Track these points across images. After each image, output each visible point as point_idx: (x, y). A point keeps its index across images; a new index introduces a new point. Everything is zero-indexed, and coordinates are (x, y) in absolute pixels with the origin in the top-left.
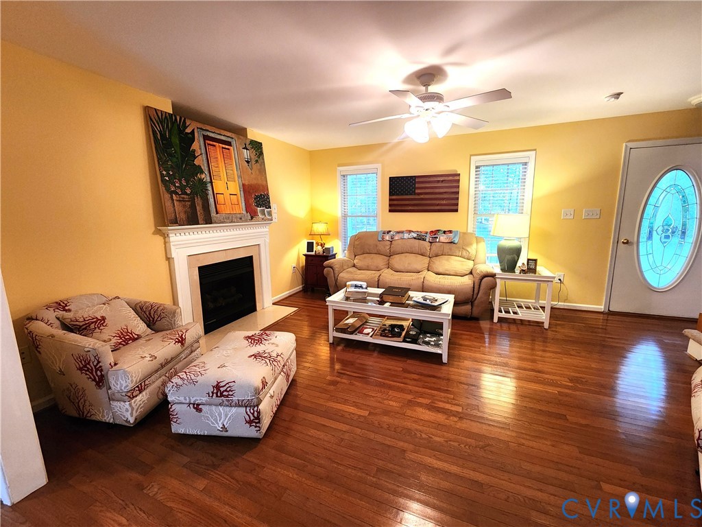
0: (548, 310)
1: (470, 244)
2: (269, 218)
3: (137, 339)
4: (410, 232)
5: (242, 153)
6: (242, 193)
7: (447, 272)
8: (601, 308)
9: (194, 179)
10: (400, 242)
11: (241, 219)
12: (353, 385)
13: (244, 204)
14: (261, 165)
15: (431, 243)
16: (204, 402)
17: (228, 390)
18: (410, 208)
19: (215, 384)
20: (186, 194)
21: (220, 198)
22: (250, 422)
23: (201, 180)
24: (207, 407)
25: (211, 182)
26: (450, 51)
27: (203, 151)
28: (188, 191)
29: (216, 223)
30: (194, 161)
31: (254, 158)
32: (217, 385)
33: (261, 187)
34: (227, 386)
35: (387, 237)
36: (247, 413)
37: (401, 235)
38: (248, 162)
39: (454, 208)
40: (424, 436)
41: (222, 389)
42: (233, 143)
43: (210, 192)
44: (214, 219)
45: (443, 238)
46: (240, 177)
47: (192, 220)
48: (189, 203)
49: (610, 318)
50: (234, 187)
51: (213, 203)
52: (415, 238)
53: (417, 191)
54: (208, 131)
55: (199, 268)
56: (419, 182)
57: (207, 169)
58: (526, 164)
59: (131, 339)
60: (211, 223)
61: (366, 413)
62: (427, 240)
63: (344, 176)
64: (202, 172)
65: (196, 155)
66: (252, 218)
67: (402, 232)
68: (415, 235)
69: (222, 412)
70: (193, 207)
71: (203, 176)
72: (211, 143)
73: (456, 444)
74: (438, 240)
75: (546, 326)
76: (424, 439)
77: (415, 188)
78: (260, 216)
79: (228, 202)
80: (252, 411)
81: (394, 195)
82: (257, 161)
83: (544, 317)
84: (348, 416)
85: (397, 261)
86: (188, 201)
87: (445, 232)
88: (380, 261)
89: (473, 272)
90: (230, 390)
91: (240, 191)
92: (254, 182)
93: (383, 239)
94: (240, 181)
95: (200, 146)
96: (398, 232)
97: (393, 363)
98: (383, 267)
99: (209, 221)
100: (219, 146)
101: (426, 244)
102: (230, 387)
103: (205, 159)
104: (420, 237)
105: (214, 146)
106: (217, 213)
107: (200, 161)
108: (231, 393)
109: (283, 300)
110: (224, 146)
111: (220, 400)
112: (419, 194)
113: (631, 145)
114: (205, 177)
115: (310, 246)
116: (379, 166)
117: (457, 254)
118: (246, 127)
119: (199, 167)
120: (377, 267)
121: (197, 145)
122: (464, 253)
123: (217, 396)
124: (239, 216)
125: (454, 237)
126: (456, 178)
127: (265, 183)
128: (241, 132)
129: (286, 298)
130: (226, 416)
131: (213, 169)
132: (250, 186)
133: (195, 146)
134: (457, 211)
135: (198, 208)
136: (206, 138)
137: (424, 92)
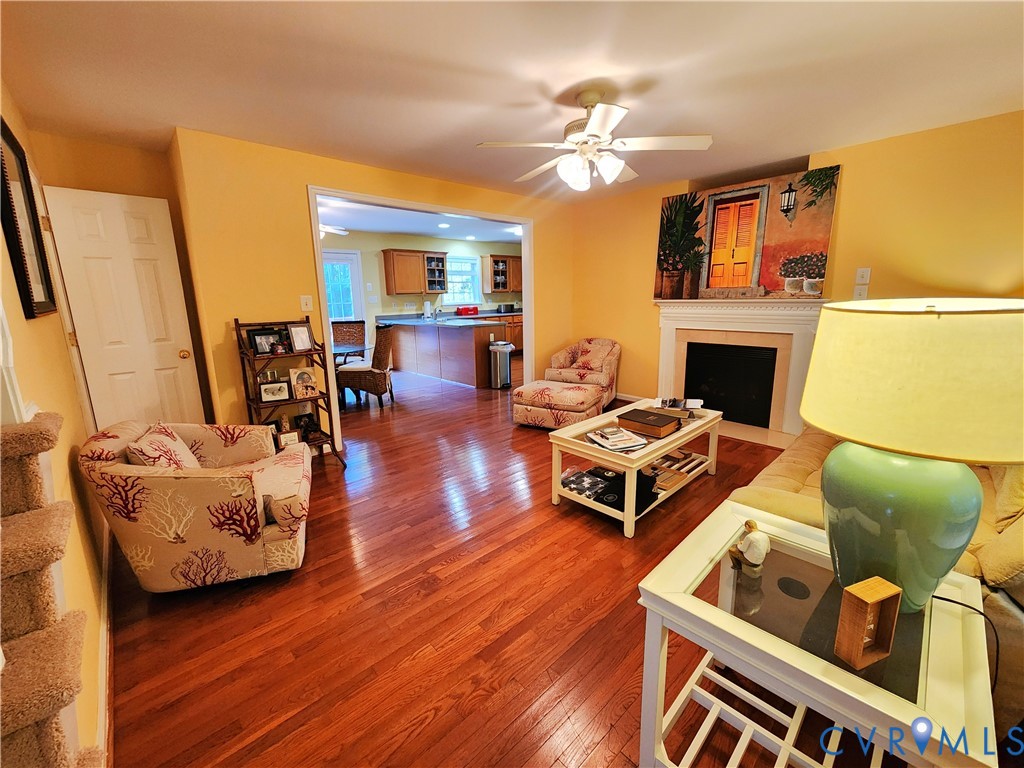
5: (781, 199)
6: (758, 260)
9: (690, 252)
11: (744, 294)
13: (756, 274)
20: (677, 269)
21: (717, 270)
23: (697, 253)
27: (710, 222)
28: (680, 266)
30: (694, 233)
31: (807, 199)
33: (806, 246)
38: (786, 211)
43: (706, 265)
44: (701, 294)
46: (762, 237)
47: (676, 294)
48: (678, 279)
50: (746, 254)
51: (707, 276)
55: (689, 343)
57: (708, 240)
60: (696, 298)
64: (701, 244)
65: (699, 227)
66: (767, 292)
70: (681, 282)
71: (701, 248)
79: (728, 273)
82: (812, 203)
86: (677, 276)
91: (756, 257)
94: (759, 243)
95: (707, 217)
99: (694, 294)
103: (709, 231)
106: (708, 286)
107: (703, 233)
110: (743, 203)
114: (703, 249)
119: (700, 239)
121: (704, 217)
124: (742, 290)
127: (820, 235)
133: (701, 218)
135: (685, 283)
137: (585, 116)
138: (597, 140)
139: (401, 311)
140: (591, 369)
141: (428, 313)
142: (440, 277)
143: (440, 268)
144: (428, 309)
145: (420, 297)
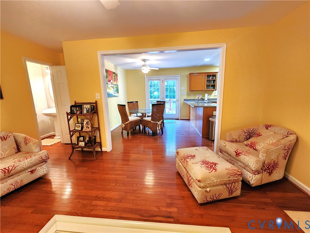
3: (254, 149)
59: (252, 147)
139: (195, 97)
140: (255, 150)
141: (206, 99)
142: (214, 83)
143: (214, 79)
144: (206, 97)
145: (203, 92)
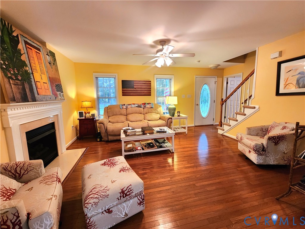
0: (187, 128)
1: (158, 108)
2: (63, 98)
4: (134, 104)
5: (47, 57)
6: (49, 82)
7: (152, 119)
8: (193, 125)
9: (22, 70)
10: (131, 109)
11: (50, 99)
12: (152, 171)
13: (51, 89)
14: (56, 66)
15: (144, 108)
16: (115, 205)
17: (129, 191)
18: (132, 94)
19: (120, 191)
20: (18, 80)
21: (39, 85)
22: (140, 204)
23: (26, 71)
24: (115, 208)
25: (33, 74)
26: (177, 36)
27: (26, 51)
28: (20, 78)
29: (38, 101)
30: (21, 57)
31: (52, 62)
32: (122, 191)
33: (58, 80)
34: (128, 189)
35: (124, 107)
36: (138, 199)
37: (130, 106)
38: (50, 64)
39: (150, 94)
40: (194, 177)
41: (126, 192)
42: (41, 50)
43: (33, 80)
44: (37, 98)
45: (148, 106)
46: (47, 72)
47: (25, 99)
48: (21, 87)
49: (196, 128)
50: (45, 79)
51: (35, 87)
52: (137, 107)
53: (135, 87)
54: (26, 38)
55: (26, 133)
56: (135, 83)
57: (29, 64)
58: (171, 79)
60: (36, 101)
61: (169, 179)
62: (142, 107)
63: (97, 78)
64: (26, 66)
65: (22, 53)
66: (56, 98)
67: (131, 105)
68: (137, 106)
69: (125, 205)
70: (24, 89)
71: (27, 69)
72: (29, 47)
73: (204, 175)
74: (146, 107)
75: (187, 133)
76: (195, 178)
77: (134, 86)
78: (60, 97)
79: (43, 87)
80: (141, 197)
81: (124, 88)
82: (54, 64)
83: (186, 130)
84: (165, 183)
85: (131, 117)
86: (21, 85)
87: (148, 104)
88: (123, 118)
89: (161, 118)
90: (130, 191)
91: (48, 81)
92: (54, 76)
93: (123, 108)
94: (47, 75)
95: (23, 47)
96: (129, 105)
97: (157, 158)
98: (124, 121)
99: (34, 100)
100: (34, 50)
101: (142, 109)
102: (130, 189)
103: (27, 56)
104: (139, 106)
105: (31, 49)
106: (38, 95)
107: (24, 58)
108: (131, 192)
109: (70, 146)
110: (37, 51)
111: (125, 199)
112: (135, 88)
113: (197, 76)
114: (29, 69)
115: (81, 114)
116: (116, 75)
117: (154, 112)
118: (45, 41)
119: (24, 62)
120: (122, 121)
121: (21, 46)
122: (156, 112)
123: (124, 197)
124: (49, 96)
125: (152, 105)
126: (150, 82)
127: (59, 77)
128: (44, 44)
129: (71, 145)
130: (127, 207)
131: (33, 65)
132: (52, 78)
134: (150, 95)
135: (27, 90)
136: (26, 43)
137: (162, 48)
138: (165, 54)
